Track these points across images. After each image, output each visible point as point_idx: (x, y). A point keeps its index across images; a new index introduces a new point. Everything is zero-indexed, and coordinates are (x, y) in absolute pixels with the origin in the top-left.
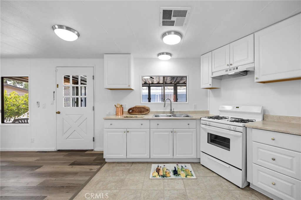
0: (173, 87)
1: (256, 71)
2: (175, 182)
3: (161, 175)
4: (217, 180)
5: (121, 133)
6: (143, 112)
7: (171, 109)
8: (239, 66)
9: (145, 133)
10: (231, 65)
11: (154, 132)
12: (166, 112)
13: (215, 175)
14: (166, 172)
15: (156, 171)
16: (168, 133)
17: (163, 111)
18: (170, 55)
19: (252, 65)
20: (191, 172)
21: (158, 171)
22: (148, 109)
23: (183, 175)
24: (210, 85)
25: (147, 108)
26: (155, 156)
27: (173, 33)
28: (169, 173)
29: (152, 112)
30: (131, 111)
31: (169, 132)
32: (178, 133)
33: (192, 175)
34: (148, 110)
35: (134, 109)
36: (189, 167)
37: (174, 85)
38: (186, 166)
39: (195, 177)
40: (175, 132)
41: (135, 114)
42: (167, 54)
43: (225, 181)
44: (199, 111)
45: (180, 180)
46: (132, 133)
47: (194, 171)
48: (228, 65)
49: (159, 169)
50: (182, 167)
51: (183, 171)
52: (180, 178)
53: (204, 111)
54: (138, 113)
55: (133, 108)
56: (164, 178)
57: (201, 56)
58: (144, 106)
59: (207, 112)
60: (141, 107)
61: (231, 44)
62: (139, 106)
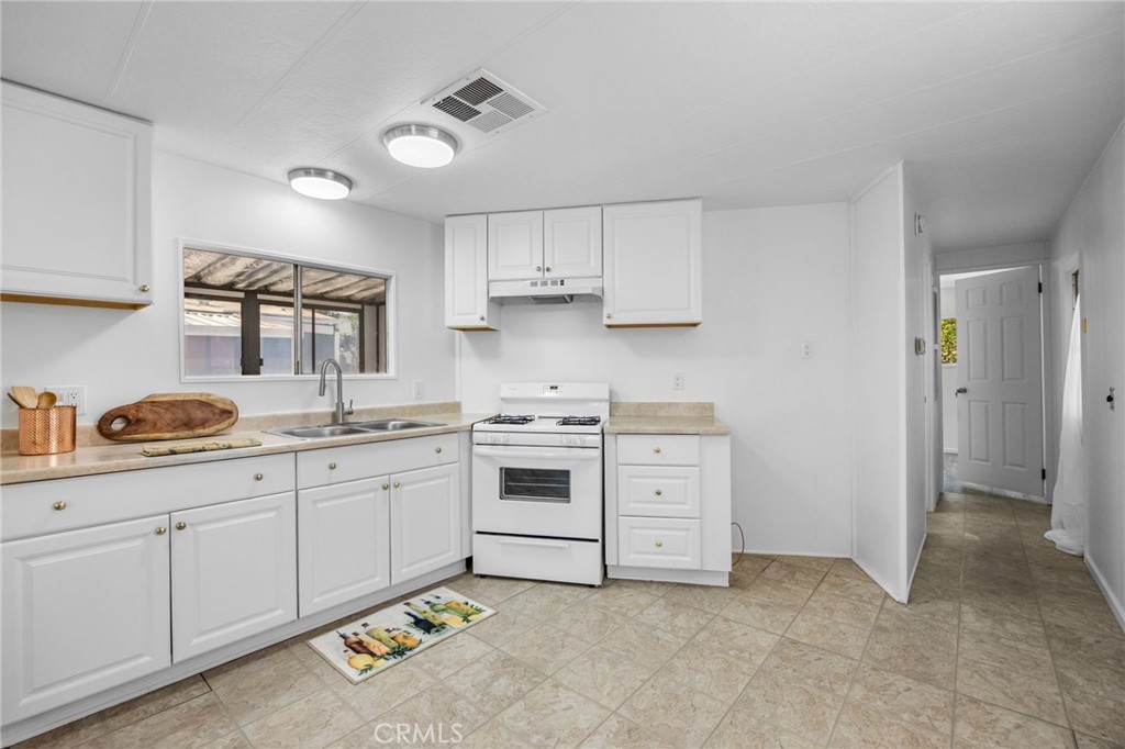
0: (239, 304)
1: (607, 298)
2: (449, 648)
3: (388, 654)
4: (543, 595)
5: (138, 543)
6: (204, 423)
7: (340, 404)
8: (569, 278)
9: (272, 514)
10: (548, 270)
11: (315, 502)
12: (315, 414)
13: (528, 585)
14: (393, 638)
15: (351, 652)
16: (372, 495)
17: (299, 411)
18: (350, 183)
19: (598, 283)
20: (467, 604)
21: (360, 649)
22: (229, 408)
23: (454, 621)
24: (482, 319)
25: (221, 406)
26: (321, 601)
27: (435, 133)
28: (405, 637)
29: (248, 420)
30: (117, 425)
31: (375, 490)
32: (408, 488)
33: (480, 611)
34: (230, 412)
35: (145, 414)
36: (447, 594)
37: (242, 295)
38: (438, 598)
39: (489, 612)
40: (397, 486)
41: (152, 436)
42: (338, 177)
43: (558, 587)
44: (433, 405)
45: (457, 636)
46: (201, 529)
47: (473, 599)
48: (539, 269)
49: (360, 643)
50: (428, 603)
51: (443, 610)
52: (454, 632)
53: (446, 404)
54: (175, 429)
55: (138, 406)
56: (405, 657)
57: (447, 220)
58: (202, 395)
59: (455, 408)
60: (188, 401)
61: (546, 212)
62: (171, 395)
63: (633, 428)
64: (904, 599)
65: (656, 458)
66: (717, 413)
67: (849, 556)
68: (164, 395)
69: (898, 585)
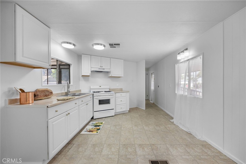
1: (111, 72)
3: (97, 130)
7: (68, 90)
8: (105, 69)
10: (102, 67)
13: (104, 118)
14: (94, 129)
19: (110, 70)
24: (90, 74)
25: (50, 91)
27: (103, 45)
33: (102, 122)
34: (52, 93)
35: (38, 93)
48: (100, 66)
50: (92, 124)
56: (100, 130)
57: (82, 55)
58: (46, 89)
59: (80, 91)
60: (45, 90)
61: (102, 57)
62: (41, 89)
63: (118, 92)
64: (145, 109)
65: (121, 96)
66: (123, 90)
67: (136, 107)
68: (40, 89)
69: (144, 108)
